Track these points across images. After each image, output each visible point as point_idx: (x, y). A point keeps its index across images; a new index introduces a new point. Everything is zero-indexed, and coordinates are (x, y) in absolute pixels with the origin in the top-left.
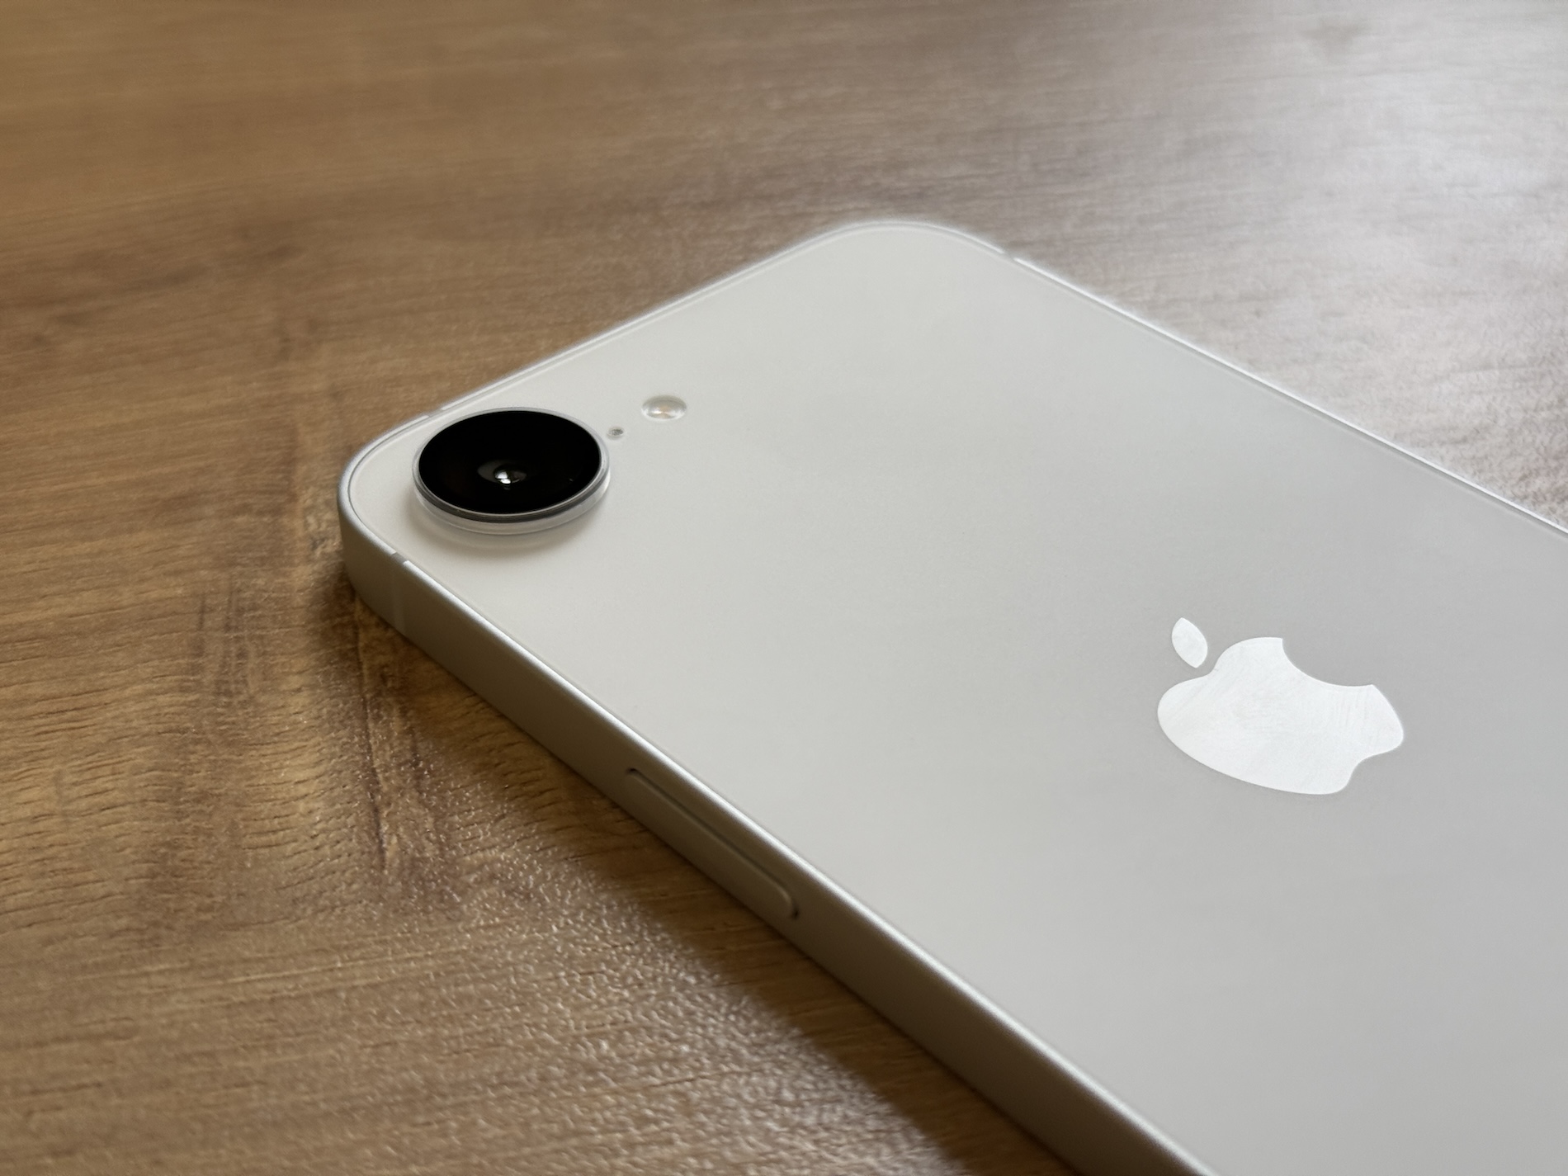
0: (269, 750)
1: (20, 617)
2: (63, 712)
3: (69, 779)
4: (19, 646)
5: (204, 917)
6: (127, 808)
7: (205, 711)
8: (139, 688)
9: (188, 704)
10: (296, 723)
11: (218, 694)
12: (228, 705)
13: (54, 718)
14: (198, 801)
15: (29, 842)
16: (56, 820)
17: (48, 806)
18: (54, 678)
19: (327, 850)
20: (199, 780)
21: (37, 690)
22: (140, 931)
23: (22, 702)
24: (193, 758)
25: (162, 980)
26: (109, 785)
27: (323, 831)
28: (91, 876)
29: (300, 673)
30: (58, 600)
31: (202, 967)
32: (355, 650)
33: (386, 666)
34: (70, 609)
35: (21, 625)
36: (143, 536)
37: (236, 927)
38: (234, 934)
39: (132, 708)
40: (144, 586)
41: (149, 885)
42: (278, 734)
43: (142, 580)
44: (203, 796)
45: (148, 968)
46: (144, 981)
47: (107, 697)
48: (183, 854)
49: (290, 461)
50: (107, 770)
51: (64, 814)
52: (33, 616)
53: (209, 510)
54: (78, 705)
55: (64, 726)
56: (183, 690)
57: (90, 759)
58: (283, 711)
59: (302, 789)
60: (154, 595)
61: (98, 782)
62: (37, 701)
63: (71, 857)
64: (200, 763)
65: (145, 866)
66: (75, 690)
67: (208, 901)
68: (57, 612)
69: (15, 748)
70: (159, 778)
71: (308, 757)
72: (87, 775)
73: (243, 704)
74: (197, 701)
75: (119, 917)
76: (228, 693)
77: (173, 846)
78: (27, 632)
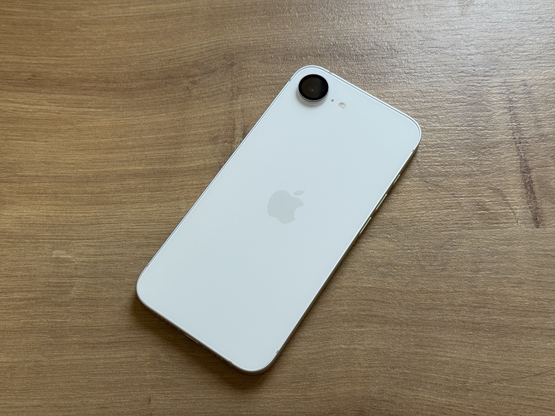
1: (190, 165)
2: (199, 188)
4: (191, 172)
13: (197, 189)
21: (195, 182)
23: (192, 185)
30: (196, 161)
34: (199, 164)
36: (209, 147)
40: (210, 160)
43: (210, 158)
49: (234, 130)
52: (193, 165)
53: (220, 141)
55: (199, 191)
66: (200, 183)
68: (196, 164)
69: (192, 195)
78: (192, 169)
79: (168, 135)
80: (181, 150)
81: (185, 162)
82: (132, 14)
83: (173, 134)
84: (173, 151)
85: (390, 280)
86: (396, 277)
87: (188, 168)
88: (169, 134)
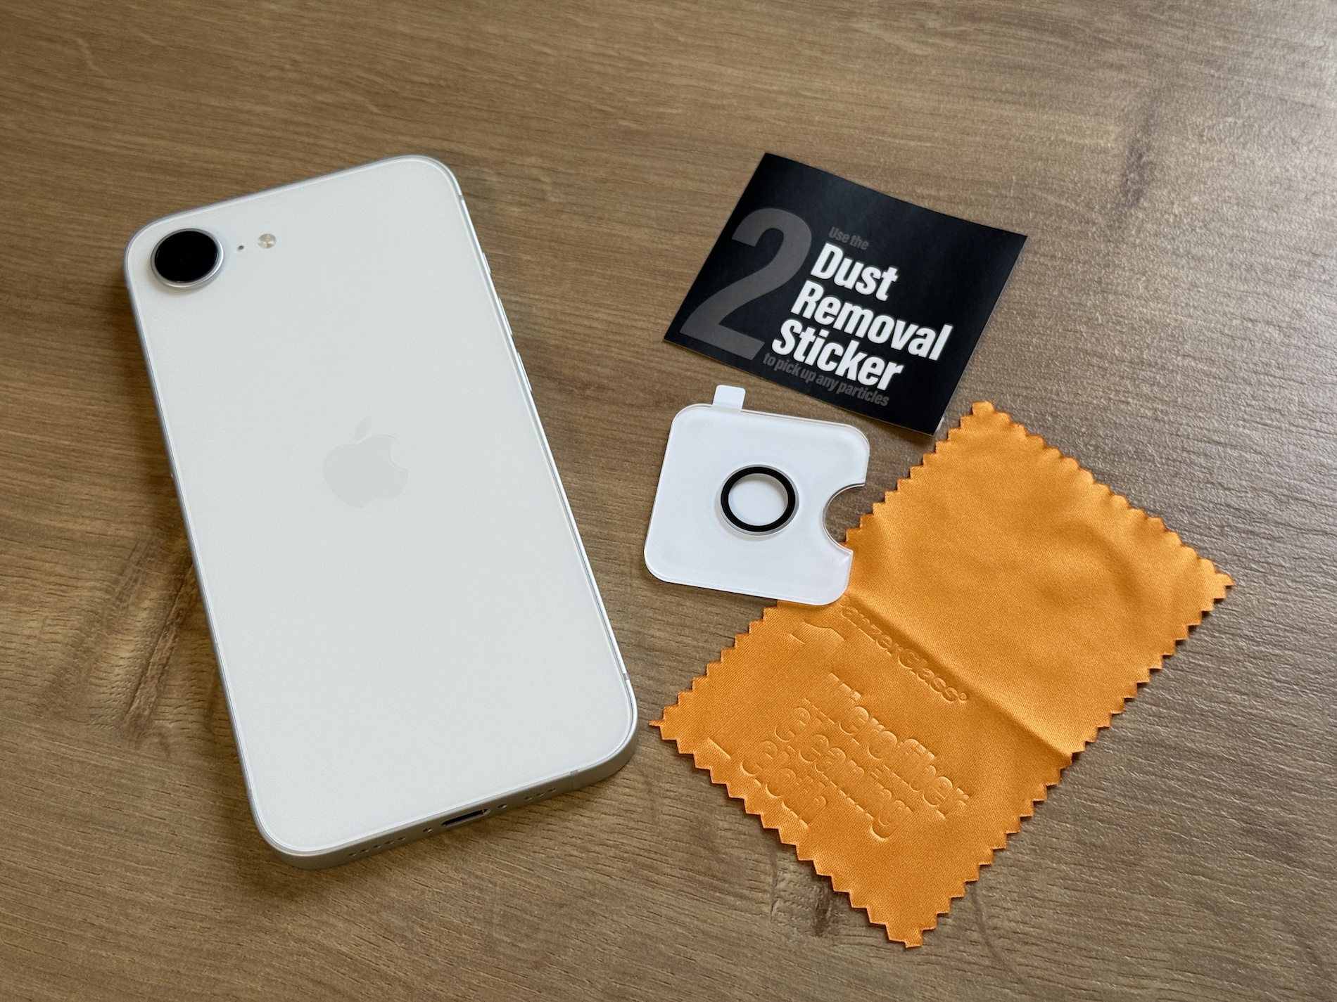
0: (119, 636)
1: (70, 526)
2: (61, 585)
3: (48, 622)
4: (62, 542)
5: (61, 710)
6: (60, 645)
7: (109, 606)
8: (93, 583)
9: (104, 599)
10: (135, 626)
11: (117, 598)
12: (118, 607)
13: (57, 587)
14: (84, 652)
15: (23, 648)
16: (36, 641)
17: (37, 632)
18: (67, 565)
19: (113, 696)
20: (89, 642)
21: (59, 569)
22: (38, 707)
23: (52, 574)
24: (93, 629)
25: (33, 732)
26: (60, 631)
27: (118, 686)
28: (34, 673)
29: (151, 600)
30: (87, 521)
31: (49, 732)
32: (176, 595)
33: (183, 610)
34: (89, 529)
35: (69, 530)
36: (133, 496)
37: (68, 719)
38: (66, 722)
39: (86, 593)
40: (121, 526)
41: (50, 686)
42: (127, 629)
43: (122, 522)
44: (87, 651)
45: (33, 725)
46: (29, 729)
47: (80, 584)
48: (68, 676)
50: (62, 623)
51: (39, 639)
52: (76, 527)
54: (69, 584)
55: (59, 593)
56: (107, 592)
57: (60, 614)
58: (134, 618)
59: (121, 662)
60: (122, 533)
61: (57, 627)
62: (56, 575)
63: (32, 661)
64: (94, 633)
65: (54, 676)
66: (71, 575)
67: (65, 702)
68: (83, 527)
69: (39, 597)
70: (78, 634)
71: (131, 647)
72: (55, 622)
73: (124, 608)
74: (109, 599)
75: (34, 697)
76: (121, 600)
77: (66, 671)
78: (68, 535)
79: (53, 441)
80: (67, 485)
81: (61, 514)
82: (111, 150)
83: (66, 443)
84: (47, 481)
85: (396, 948)
86: (415, 949)
87: (61, 530)
88: (59, 439)
